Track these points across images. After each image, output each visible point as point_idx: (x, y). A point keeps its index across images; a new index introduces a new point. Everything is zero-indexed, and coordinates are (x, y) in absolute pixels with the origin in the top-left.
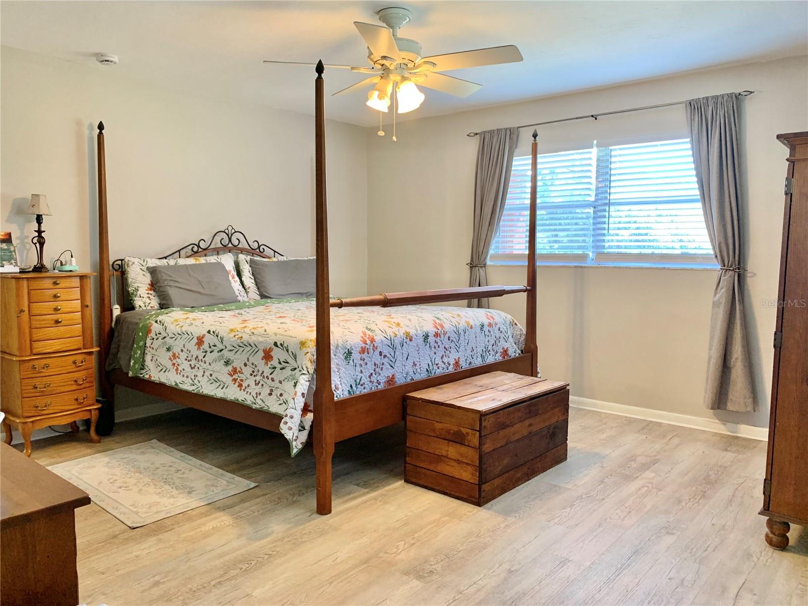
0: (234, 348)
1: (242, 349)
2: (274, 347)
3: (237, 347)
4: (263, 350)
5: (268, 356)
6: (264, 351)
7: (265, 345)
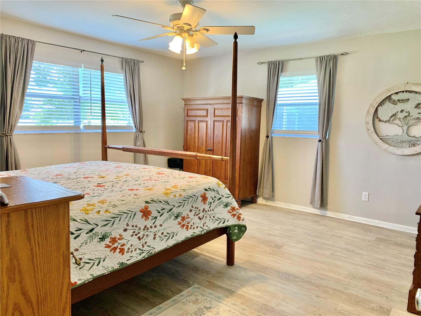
0: (181, 204)
1: (187, 202)
2: (206, 192)
3: (183, 202)
4: (200, 196)
5: (204, 198)
6: (202, 196)
7: (200, 193)
